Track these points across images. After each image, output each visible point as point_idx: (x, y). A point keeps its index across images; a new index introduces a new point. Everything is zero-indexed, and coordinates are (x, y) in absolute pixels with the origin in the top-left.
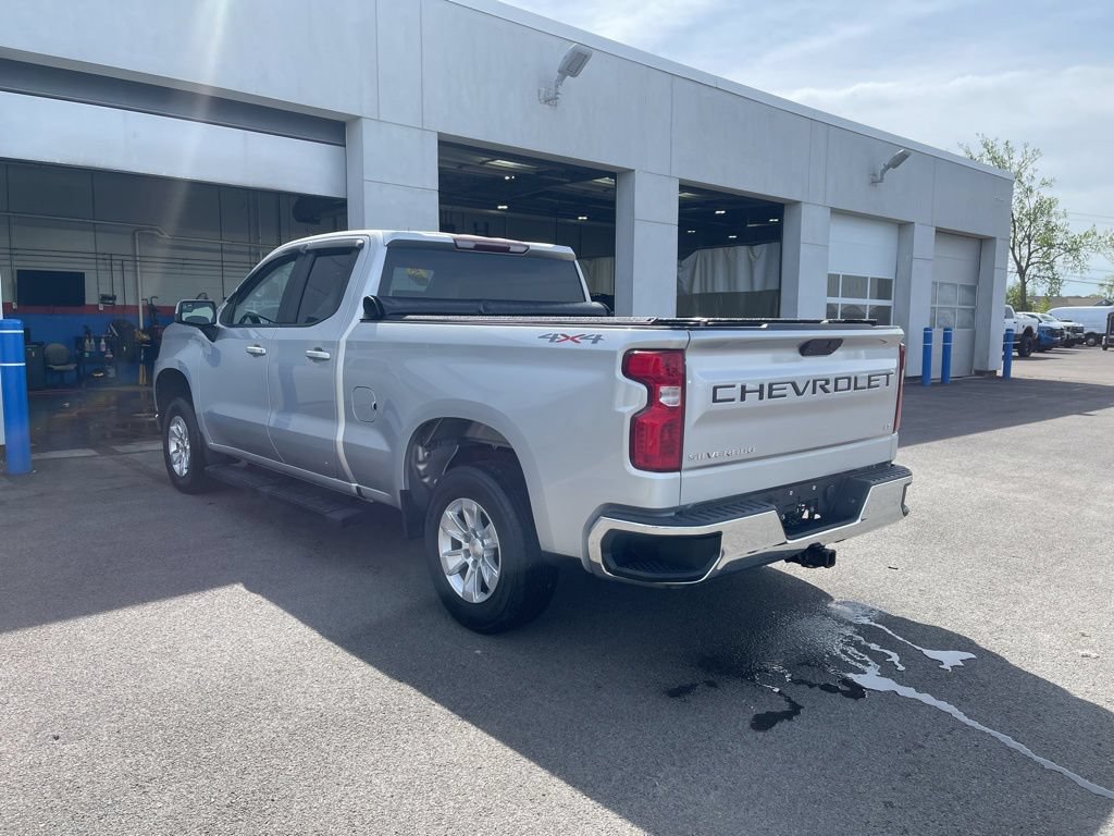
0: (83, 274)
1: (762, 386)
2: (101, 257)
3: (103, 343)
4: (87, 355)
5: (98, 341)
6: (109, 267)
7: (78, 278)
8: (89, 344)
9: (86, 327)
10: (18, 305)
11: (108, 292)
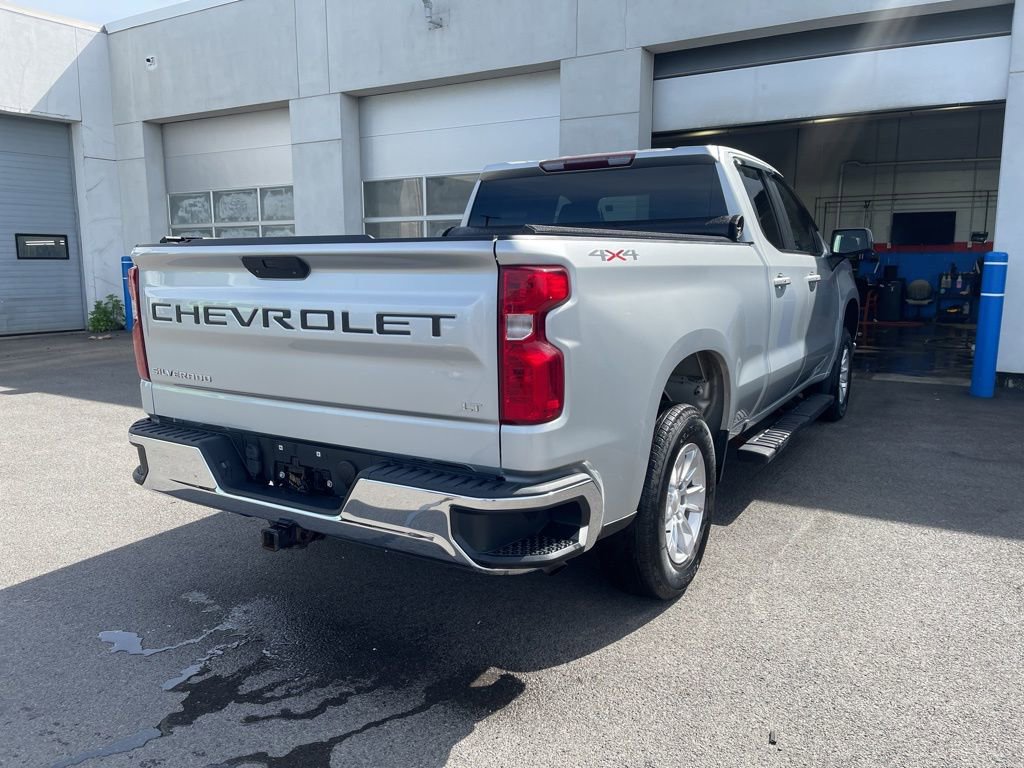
0: (955, 213)
1: (196, 309)
2: (977, 194)
3: (960, 279)
4: (943, 291)
5: (954, 279)
6: (984, 204)
7: (950, 217)
8: (946, 281)
9: (953, 265)
10: (892, 245)
11: (979, 229)
